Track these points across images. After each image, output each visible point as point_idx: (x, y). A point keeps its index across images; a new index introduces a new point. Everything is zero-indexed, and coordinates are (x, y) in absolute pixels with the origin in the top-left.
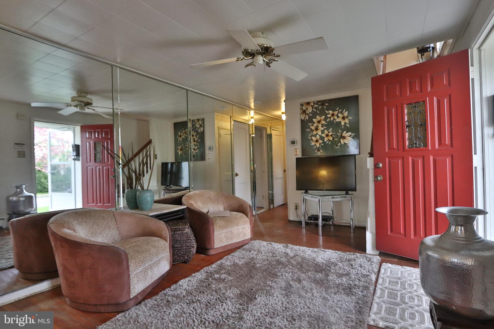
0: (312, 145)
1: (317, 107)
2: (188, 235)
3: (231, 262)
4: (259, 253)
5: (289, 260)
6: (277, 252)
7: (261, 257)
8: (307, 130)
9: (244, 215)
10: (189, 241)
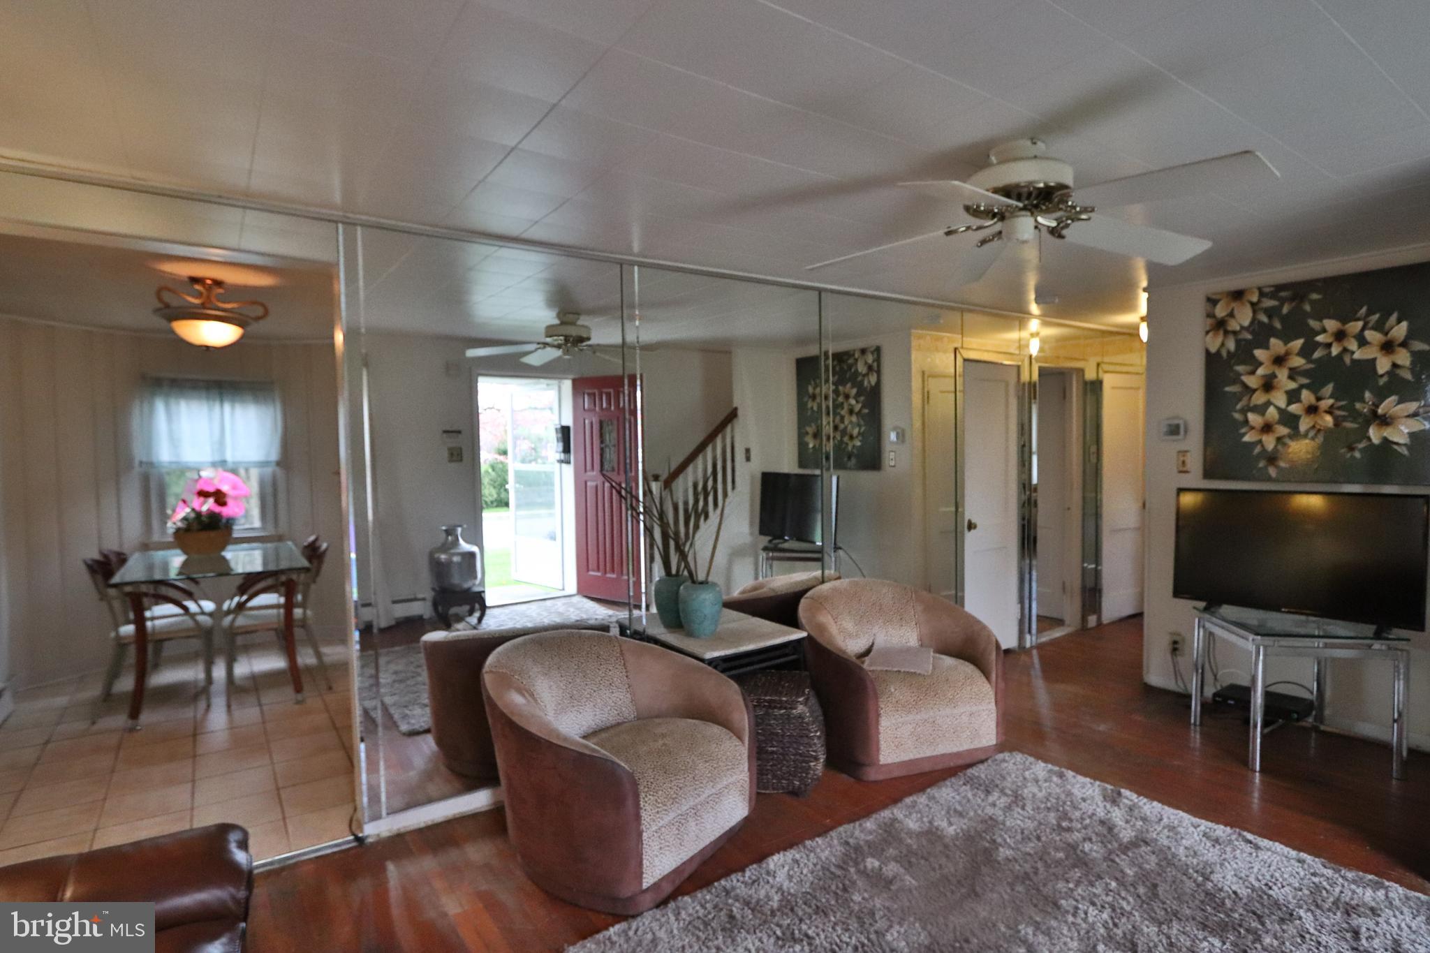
0: (1246, 443)
1: (1273, 308)
2: (802, 722)
3: (923, 822)
4: (1014, 806)
5: (1113, 856)
6: (1078, 814)
7: (1019, 822)
8: (1227, 389)
9: (977, 673)
10: (806, 740)
